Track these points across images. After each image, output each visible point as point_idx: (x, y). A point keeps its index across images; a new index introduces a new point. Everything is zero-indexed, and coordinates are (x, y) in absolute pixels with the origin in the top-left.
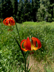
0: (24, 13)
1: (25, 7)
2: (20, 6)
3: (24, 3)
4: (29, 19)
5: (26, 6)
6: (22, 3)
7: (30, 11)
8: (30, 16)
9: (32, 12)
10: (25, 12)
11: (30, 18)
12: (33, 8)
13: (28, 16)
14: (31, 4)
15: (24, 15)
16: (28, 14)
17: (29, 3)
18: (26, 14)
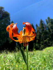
0: (43, 40)
1: (42, 35)
2: (38, 35)
3: (41, 32)
4: (50, 44)
5: (43, 34)
6: (39, 32)
7: (48, 37)
8: (50, 42)
9: (50, 37)
10: (43, 39)
11: (50, 43)
12: (51, 33)
13: (48, 42)
14: (48, 31)
15: (43, 41)
16: (47, 40)
17: (46, 30)
18: (45, 41)
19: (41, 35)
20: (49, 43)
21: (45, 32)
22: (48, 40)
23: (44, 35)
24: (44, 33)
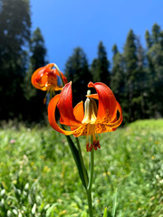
0: (128, 98)
1: (129, 82)
2: (114, 81)
3: (125, 71)
4: (148, 112)
5: (132, 78)
6: (121, 72)
7: (147, 90)
8: (149, 104)
9: (152, 90)
10: (131, 95)
11: (151, 108)
12: (156, 79)
13: (143, 104)
14: (147, 69)
15: (129, 102)
16: (141, 98)
17: (141, 68)
18: (135, 100)
19: (125, 80)
20: (146, 108)
21: (137, 73)
22: (145, 98)
23: (133, 81)
24: (135, 75)
